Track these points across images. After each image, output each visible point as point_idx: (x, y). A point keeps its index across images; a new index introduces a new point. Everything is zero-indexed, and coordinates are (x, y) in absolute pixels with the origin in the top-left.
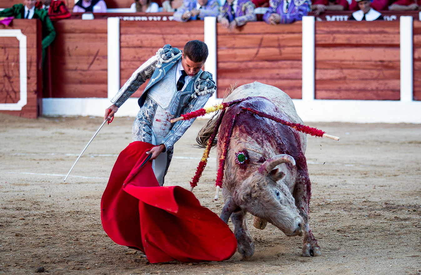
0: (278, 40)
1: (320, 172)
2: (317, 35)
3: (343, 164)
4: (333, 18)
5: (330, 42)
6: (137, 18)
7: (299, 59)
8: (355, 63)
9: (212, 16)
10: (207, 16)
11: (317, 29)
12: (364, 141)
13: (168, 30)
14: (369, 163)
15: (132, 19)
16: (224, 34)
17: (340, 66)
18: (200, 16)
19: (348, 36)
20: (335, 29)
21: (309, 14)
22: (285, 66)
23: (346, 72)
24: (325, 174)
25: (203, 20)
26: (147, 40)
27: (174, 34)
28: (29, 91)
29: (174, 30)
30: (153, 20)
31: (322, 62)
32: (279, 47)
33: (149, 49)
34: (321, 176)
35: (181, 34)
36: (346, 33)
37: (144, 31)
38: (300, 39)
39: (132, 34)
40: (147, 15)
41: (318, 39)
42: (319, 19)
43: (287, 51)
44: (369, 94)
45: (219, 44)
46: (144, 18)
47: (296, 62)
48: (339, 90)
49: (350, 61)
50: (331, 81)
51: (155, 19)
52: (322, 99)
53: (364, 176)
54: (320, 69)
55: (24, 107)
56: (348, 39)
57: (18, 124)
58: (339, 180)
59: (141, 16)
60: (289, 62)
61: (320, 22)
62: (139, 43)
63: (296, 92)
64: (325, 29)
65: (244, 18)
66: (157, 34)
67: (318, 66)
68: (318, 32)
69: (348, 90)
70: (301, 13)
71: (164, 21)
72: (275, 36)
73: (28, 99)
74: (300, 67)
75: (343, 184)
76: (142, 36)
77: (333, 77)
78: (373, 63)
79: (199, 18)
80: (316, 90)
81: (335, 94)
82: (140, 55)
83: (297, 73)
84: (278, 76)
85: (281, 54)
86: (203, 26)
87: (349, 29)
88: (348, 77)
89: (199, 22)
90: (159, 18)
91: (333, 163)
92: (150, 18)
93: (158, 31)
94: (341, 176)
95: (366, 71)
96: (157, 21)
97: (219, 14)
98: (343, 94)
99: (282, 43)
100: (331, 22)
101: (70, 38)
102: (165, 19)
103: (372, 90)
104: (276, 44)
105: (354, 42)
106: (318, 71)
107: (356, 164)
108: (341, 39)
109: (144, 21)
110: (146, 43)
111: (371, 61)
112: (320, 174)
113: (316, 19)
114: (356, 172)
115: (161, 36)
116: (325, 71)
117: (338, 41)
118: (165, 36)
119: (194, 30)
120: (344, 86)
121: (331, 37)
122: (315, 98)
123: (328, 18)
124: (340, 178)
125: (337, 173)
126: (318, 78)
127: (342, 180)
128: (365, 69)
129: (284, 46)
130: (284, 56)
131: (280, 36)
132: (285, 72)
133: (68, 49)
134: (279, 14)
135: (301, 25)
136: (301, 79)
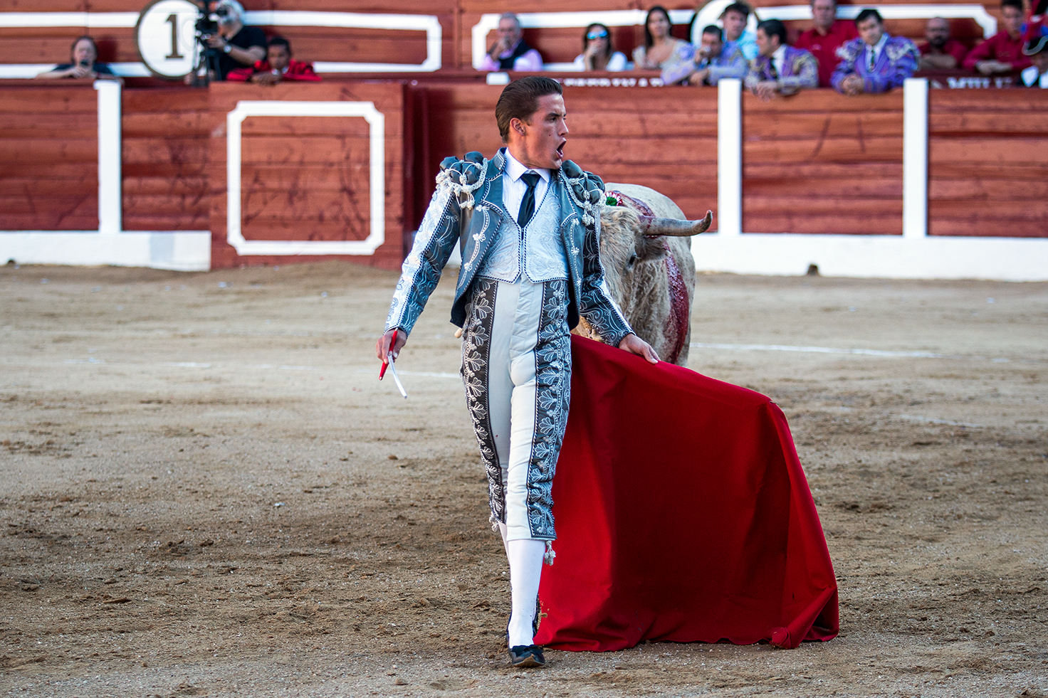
0: (859, 123)
1: (947, 373)
2: (933, 116)
3: (989, 357)
4: (962, 83)
5: (956, 127)
6: (592, 82)
7: (899, 160)
8: (1005, 167)
9: (734, 77)
10: (724, 77)
11: (934, 103)
12: (1023, 315)
13: (650, 104)
14: (1037, 356)
15: (581, 83)
16: (756, 112)
17: (975, 172)
18: (712, 80)
19: (991, 116)
20: (966, 103)
21: (916, 75)
22: (871, 172)
23: (987, 184)
24: (957, 377)
25: (716, 86)
26: (611, 122)
27: (661, 112)
28: (387, 219)
29: (662, 104)
30: (621, 85)
31: (943, 165)
32: (861, 136)
33: (615, 140)
34: (949, 381)
35: (675, 111)
36: (988, 110)
37: (604, 105)
38: (900, 122)
39: (582, 111)
40: (611, 76)
41: (934, 122)
42: (936, 85)
43: (875, 144)
44: (1031, 227)
45: (747, 130)
46: (604, 82)
47: (891, 166)
48: (973, 219)
49: (993, 163)
50: (958, 201)
51: (625, 83)
52: (942, 234)
53: (1030, 380)
54: (939, 178)
55: (379, 250)
56: (991, 122)
57: (368, 281)
58: (984, 388)
59: (598, 77)
60: (878, 166)
61: (938, 90)
62: (594, 128)
63: (892, 221)
64: (948, 103)
65: (795, 80)
66: (630, 111)
67: (935, 173)
68: (934, 109)
69: (990, 218)
70: (902, 72)
71: (643, 88)
72: (852, 117)
73: (387, 234)
74: (899, 175)
75: (993, 396)
76: (600, 116)
77: (962, 193)
78: (1038, 168)
79: (709, 84)
80: (929, 219)
81: (965, 226)
82: (597, 151)
83: (893, 187)
84: (857, 193)
85: (863, 149)
86: (715, 97)
87: (992, 104)
88: (991, 194)
89: (708, 90)
90: (632, 82)
91: (969, 355)
92: (616, 82)
93: (631, 105)
94: (989, 381)
95: (1025, 184)
96: (629, 87)
97: (746, 74)
98: (980, 226)
99: (866, 130)
100: (957, 90)
101: (465, 118)
102: (643, 83)
103: (1036, 219)
104: (854, 131)
105: (1001, 127)
106: (934, 183)
107: (1013, 357)
108: (977, 121)
109: (605, 87)
110: (608, 128)
111: (1033, 163)
112: (946, 377)
113: (930, 85)
114: (1015, 372)
115: (635, 116)
116: (947, 183)
117: (973, 126)
118: (645, 116)
119: (699, 104)
120: (983, 211)
121: (959, 118)
122: (929, 232)
123: (952, 83)
124: (986, 384)
125: (979, 375)
126: (933, 194)
127: (990, 388)
128: (1022, 179)
129: (870, 136)
130: (869, 154)
131: (863, 117)
132: (871, 185)
133: (462, 140)
134: (860, 75)
135: (901, 95)
136: (901, 197)
